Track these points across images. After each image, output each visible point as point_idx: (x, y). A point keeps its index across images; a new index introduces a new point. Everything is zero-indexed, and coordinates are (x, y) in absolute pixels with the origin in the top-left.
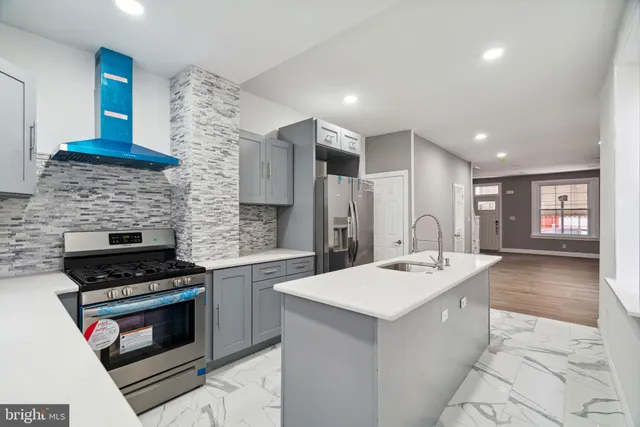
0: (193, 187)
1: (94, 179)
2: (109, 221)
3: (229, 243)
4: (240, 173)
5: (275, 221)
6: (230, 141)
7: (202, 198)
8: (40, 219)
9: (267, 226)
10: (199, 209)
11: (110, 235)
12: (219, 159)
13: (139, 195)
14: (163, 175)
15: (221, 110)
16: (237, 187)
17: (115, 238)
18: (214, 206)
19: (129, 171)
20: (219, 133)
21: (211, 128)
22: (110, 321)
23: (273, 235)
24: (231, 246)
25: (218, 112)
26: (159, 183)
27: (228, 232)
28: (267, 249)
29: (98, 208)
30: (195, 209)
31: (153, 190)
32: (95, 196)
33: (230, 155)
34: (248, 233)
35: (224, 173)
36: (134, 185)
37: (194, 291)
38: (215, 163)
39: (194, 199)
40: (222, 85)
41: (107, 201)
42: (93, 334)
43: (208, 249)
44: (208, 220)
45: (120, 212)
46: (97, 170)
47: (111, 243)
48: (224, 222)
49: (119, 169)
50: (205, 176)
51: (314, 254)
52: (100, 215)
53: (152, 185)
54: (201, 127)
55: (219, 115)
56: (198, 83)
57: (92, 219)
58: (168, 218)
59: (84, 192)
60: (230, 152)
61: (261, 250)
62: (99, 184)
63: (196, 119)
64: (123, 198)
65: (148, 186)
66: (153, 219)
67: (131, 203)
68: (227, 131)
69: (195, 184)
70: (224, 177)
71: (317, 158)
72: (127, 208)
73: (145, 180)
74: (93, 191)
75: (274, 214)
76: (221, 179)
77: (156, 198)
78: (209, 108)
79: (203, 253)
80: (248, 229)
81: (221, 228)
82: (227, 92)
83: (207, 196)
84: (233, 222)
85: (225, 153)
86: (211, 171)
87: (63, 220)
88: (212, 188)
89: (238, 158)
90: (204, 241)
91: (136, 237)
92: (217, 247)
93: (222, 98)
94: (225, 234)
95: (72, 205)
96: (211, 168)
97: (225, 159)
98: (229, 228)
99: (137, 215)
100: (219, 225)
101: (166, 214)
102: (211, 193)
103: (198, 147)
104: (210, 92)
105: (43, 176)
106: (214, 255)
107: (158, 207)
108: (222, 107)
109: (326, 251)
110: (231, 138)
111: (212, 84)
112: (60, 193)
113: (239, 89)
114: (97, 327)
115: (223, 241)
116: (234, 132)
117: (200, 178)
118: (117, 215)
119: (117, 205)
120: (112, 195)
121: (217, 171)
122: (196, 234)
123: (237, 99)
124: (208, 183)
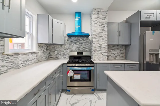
0: (93, 41)
1: (75, 41)
2: (78, 49)
3: (104, 56)
4: (108, 36)
5: (124, 50)
6: (104, 26)
7: (96, 43)
8: (67, 49)
9: (121, 52)
10: (95, 46)
11: (77, 52)
12: (101, 32)
13: (84, 44)
14: (89, 38)
15: (101, 18)
16: (107, 40)
17: (78, 53)
18: (99, 46)
19: (81, 38)
20: (101, 25)
21: (99, 24)
22: (72, 71)
23: (123, 55)
24: (104, 57)
25: (101, 19)
26: (88, 41)
27: (104, 53)
28: (121, 59)
29: (76, 47)
30: (94, 46)
31: (87, 42)
32: (75, 44)
33: (104, 30)
34: (114, 54)
35: (102, 36)
36: (83, 41)
37: (90, 68)
38: (100, 34)
39: (94, 44)
40: (102, 11)
41: (77, 45)
42: (69, 73)
43: (97, 57)
44: (98, 49)
45: (80, 47)
46: (76, 38)
47: (77, 54)
48: (102, 50)
49: (80, 38)
50: (97, 37)
51: (139, 63)
52: (76, 48)
53: (87, 41)
54: (95, 24)
55: (101, 20)
56: (95, 13)
57: (75, 49)
58: (90, 49)
59: (73, 43)
60: (104, 29)
61: (118, 59)
62: (76, 42)
63: (94, 22)
64: (80, 44)
65: (85, 41)
66: (87, 49)
67: (82, 45)
68: (103, 24)
69: (94, 40)
70: (102, 37)
71: (141, 26)
72: (81, 46)
73: (85, 40)
74: (75, 43)
75: (124, 48)
76: (101, 38)
77: (87, 44)
78: (98, 19)
79: (96, 58)
80: (113, 53)
81: (102, 52)
82: (104, 12)
83: (97, 43)
84: (105, 50)
85: (103, 30)
86: (99, 36)
87: (70, 49)
88: (99, 40)
89: (107, 31)
90: (96, 55)
91: (82, 53)
92: (100, 57)
93: (102, 15)
94: (103, 54)
95: (71, 46)
96: (98, 35)
97: (103, 32)
98: (104, 52)
99: (83, 48)
100: (101, 51)
101: (90, 48)
102: (99, 42)
103: (95, 30)
104: (98, 14)
105: (67, 41)
106: (99, 59)
107: (88, 46)
108: (102, 17)
109: (145, 62)
110: (105, 25)
111: (99, 12)
112: (70, 44)
113: (107, 10)
114: (69, 72)
115: (102, 55)
116: (106, 23)
117: (95, 38)
118: (79, 48)
119: (79, 46)
120: (78, 44)
121: (100, 36)
122: (94, 53)
123: (106, 13)
124: (97, 39)
